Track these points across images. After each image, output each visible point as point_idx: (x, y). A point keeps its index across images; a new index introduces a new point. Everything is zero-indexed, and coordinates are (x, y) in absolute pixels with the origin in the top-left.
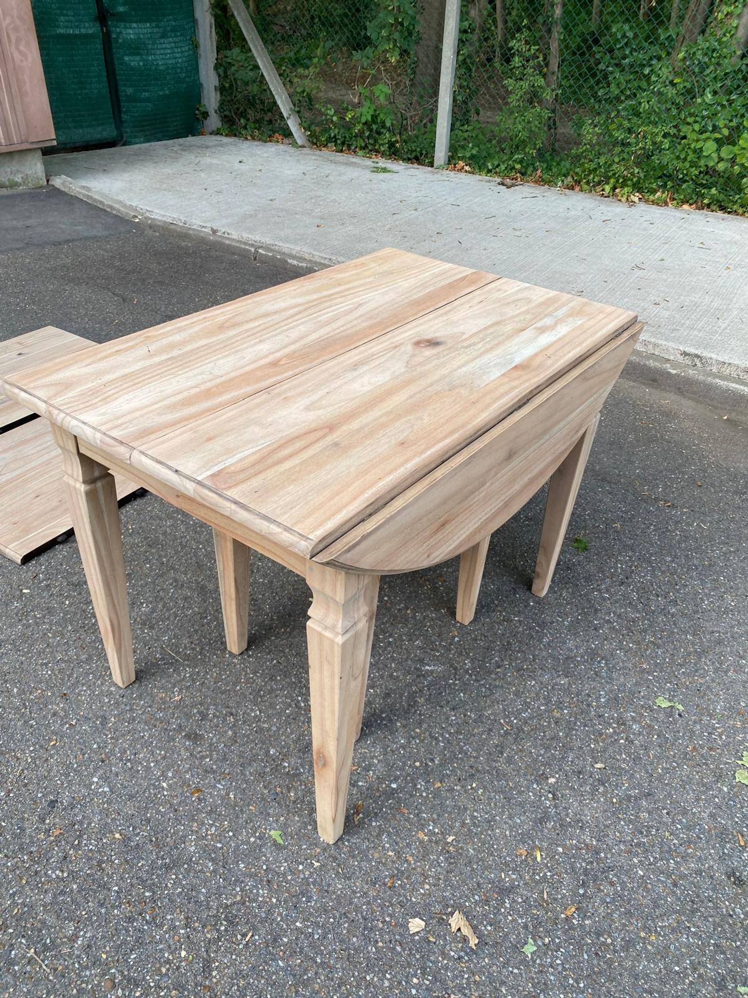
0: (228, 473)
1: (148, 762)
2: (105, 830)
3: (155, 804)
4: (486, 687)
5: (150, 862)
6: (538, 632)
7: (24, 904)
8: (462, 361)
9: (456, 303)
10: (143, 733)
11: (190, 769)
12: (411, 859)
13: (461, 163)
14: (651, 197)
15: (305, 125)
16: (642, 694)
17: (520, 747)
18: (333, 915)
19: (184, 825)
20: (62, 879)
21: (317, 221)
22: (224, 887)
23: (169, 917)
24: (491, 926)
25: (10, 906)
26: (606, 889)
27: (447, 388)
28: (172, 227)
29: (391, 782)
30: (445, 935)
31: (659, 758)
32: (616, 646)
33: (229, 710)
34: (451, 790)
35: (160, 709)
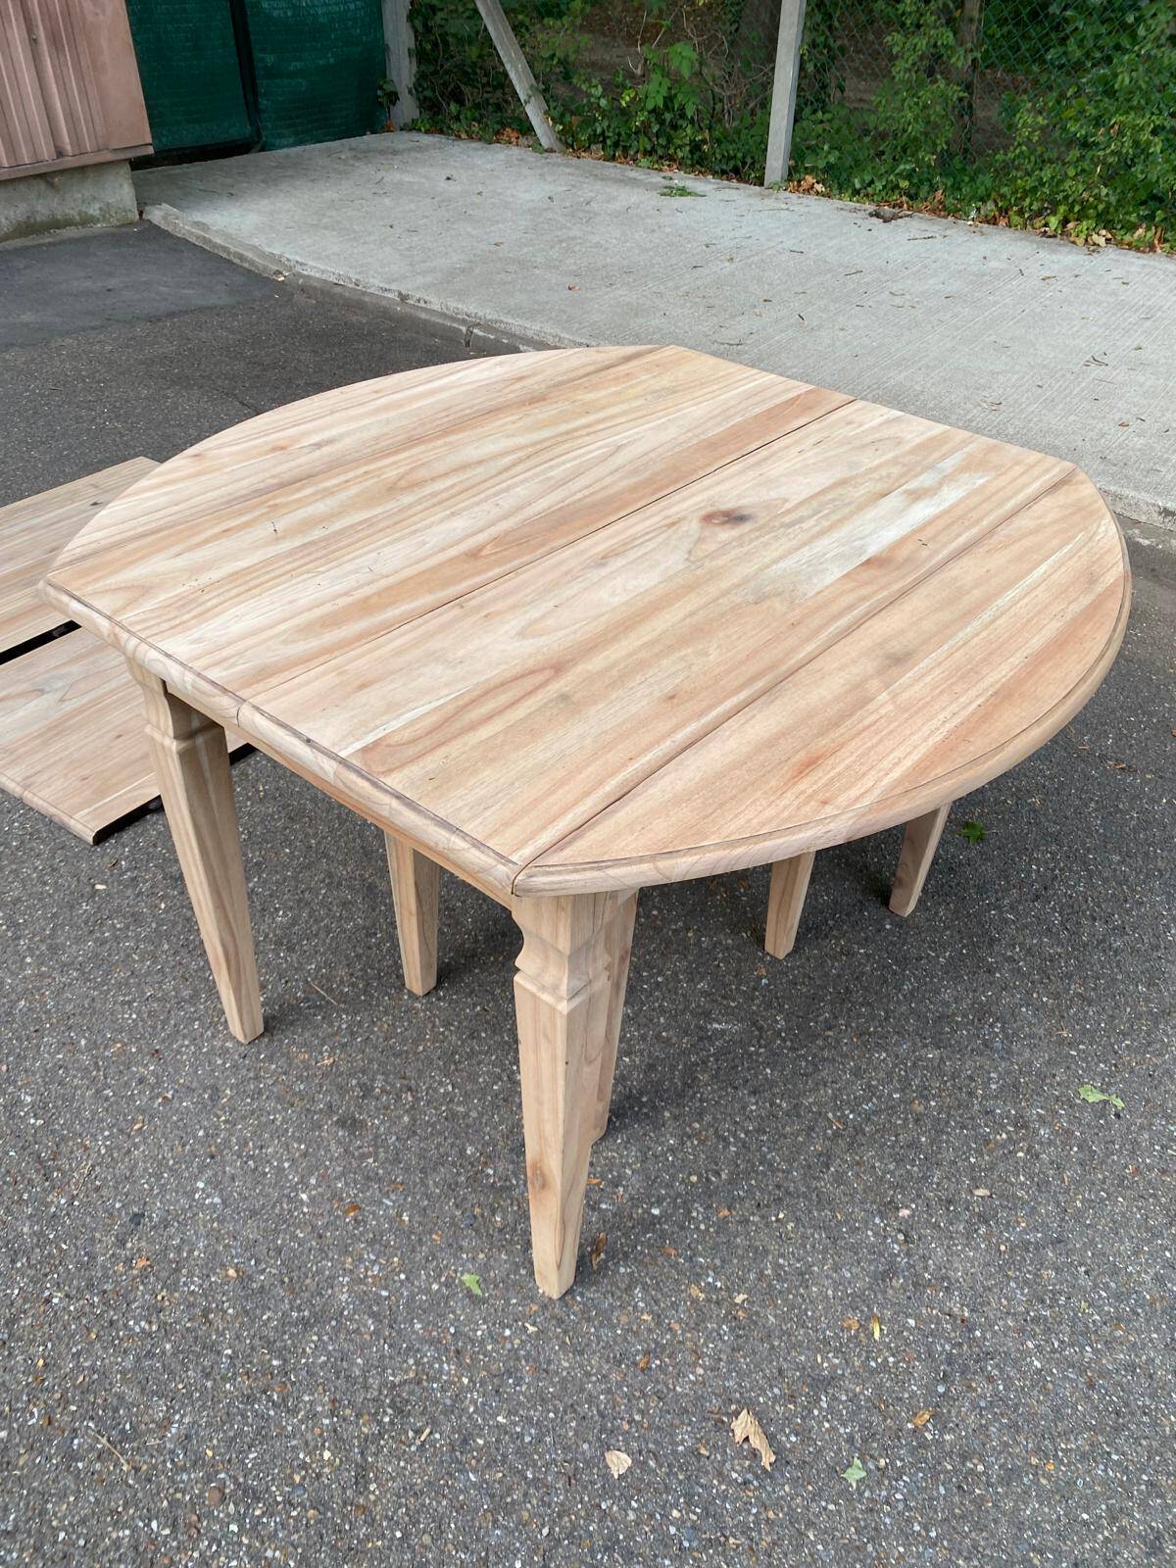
0: (389, 746)
1: (281, 1161)
2: (214, 1262)
3: (289, 1226)
4: (807, 1060)
5: (280, 1314)
6: (895, 973)
7: (93, 1369)
8: (781, 551)
9: (776, 446)
10: (274, 1114)
11: (343, 1174)
12: (676, 1327)
13: (810, 179)
14: (1127, 238)
15: (556, 114)
16: (1058, 1079)
17: (857, 1158)
18: (555, 1406)
19: (332, 1260)
20: (150, 1334)
21: (570, 281)
22: (391, 1358)
23: (307, 1398)
24: (796, 1435)
25: (72, 1370)
26: (981, 1386)
27: (751, 598)
28: (338, 290)
29: (652, 1205)
30: (725, 1446)
31: (1078, 1183)
32: (1021, 999)
33: (405, 1082)
34: (745, 1222)
35: (300, 1078)
